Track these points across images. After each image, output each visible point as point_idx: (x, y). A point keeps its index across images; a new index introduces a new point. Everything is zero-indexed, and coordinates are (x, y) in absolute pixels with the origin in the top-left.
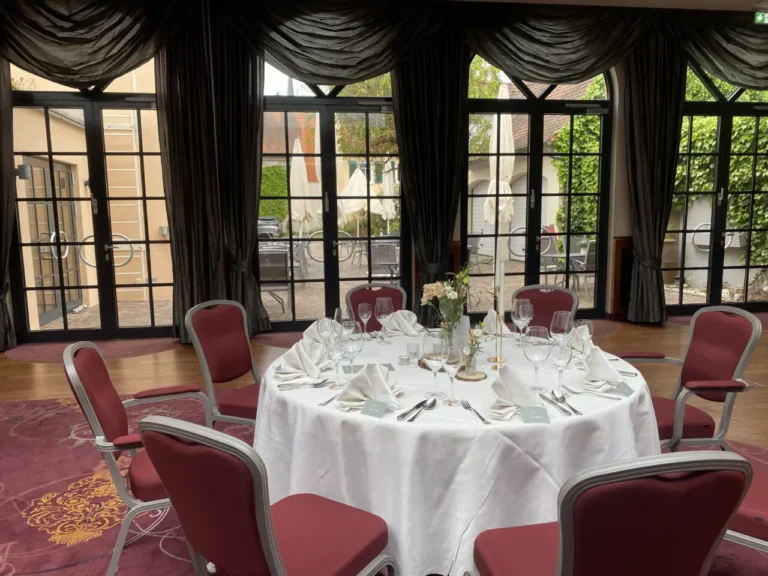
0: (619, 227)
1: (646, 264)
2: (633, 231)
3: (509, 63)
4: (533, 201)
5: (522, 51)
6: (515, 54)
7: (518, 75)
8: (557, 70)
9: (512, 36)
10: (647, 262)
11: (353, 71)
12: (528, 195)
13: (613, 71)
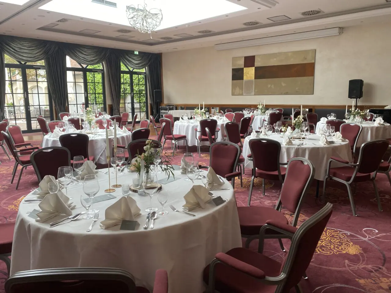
0: (109, 102)
1: (116, 111)
2: (112, 103)
3: (77, 59)
4: (86, 95)
5: (80, 56)
6: (78, 57)
7: (79, 62)
8: (89, 62)
9: (77, 53)
10: (117, 111)
11: (34, 58)
12: (85, 93)
13: (103, 62)
